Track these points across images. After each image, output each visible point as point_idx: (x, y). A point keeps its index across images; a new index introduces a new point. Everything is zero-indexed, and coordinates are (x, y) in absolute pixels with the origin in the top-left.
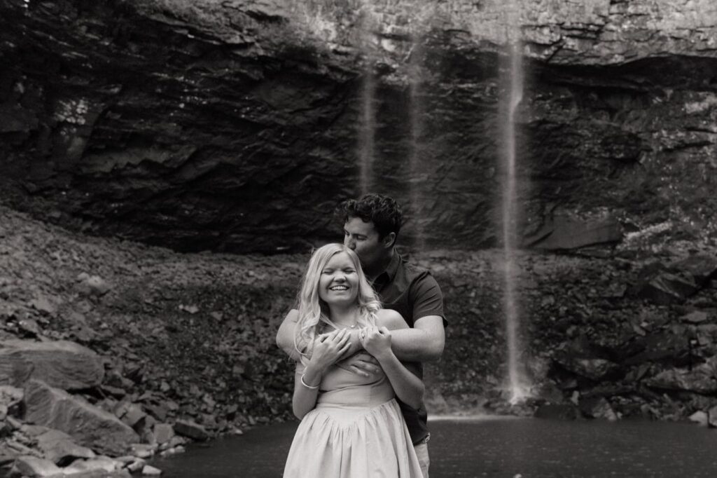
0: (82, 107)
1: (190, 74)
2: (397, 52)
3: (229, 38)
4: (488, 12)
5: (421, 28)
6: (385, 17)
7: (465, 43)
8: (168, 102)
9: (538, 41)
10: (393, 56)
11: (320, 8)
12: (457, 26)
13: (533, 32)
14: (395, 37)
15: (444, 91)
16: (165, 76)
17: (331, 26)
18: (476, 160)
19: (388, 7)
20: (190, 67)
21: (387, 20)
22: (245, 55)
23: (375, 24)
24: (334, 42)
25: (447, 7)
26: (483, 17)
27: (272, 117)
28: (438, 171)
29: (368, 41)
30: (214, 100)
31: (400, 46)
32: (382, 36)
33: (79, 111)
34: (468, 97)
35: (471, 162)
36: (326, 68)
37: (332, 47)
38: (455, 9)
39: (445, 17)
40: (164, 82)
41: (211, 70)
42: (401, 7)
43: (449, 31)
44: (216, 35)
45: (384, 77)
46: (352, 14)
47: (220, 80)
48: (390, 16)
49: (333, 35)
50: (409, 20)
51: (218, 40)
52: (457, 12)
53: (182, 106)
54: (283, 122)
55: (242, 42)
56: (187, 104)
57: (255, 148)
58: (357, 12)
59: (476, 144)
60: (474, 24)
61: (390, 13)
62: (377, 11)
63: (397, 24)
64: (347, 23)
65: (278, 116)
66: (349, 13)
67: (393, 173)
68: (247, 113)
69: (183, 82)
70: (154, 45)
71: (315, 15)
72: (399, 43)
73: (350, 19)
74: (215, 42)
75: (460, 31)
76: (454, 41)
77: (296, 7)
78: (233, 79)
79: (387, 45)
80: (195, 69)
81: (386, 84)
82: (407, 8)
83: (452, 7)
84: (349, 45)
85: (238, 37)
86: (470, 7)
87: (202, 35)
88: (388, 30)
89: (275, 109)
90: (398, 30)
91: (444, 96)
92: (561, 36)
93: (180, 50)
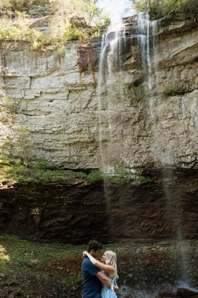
0: (37, 210)
1: (65, 195)
2: (137, 173)
3: (74, 183)
4: (167, 153)
5: (143, 163)
6: (130, 162)
7: (159, 166)
8: (61, 204)
9: (186, 161)
10: (136, 174)
11: (108, 163)
12: (156, 160)
13: (184, 158)
14: (135, 168)
15: (157, 184)
16: (57, 197)
17: (112, 168)
18: (175, 207)
19: (131, 158)
20: (64, 194)
21: (131, 163)
22: (80, 187)
23: (127, 165)
24: (114, 173)
25: (152, 154)
26: (165, 155)
27: (94, 203)
28: (161, 212)
29: (126, 171)
30: (74, 201)
31: (138, 170)
32: (130, 168)
33: (37, 211)
34: (167, 184)
35: (173, 208)
36: (110, 183)
37: (113, 175)
38: (155, 154)
39: (151, 158)
40: (57, 199)
41: (70, 193)
42: (135, 157)
43: (153, 162)
44: (69, 183)
45: (131, 183)
46: (119, 163)
47: (74, 195)
48: (131, 161)
49: (114, 171)
50: (139, 161)
51: (70, 184)
52: (156, 155)
53: (65, 204)
54: (99, 204)
55: (78, 183)
56: (66, 204)
57: (91, 212)
58: (121, 162)
59: (174, 201)
60: (162, 158)
61: (131, 160)
62: (127, 160)
63: (134, 163)
64: (118, 166)
65: (96, 202)
66: (118, 163)
67: (144, 214)
68: (86, 203)
69: (63, 198)
70: (51, 190)
71: (107, 165)
72: (137, 169)
73: (118, 165)
74: (69, 185)
75: (157, 162)
76: (155, 166)
77: (101, 164)
78: (78, 194)
79: (133, 171)
80: (66, 194)
81: (132, 185)
82: (137, 157)
83: (154, 153)
84: (119, 174)
85: (77, 182)
86: (161, 152)
87: (65, 184)
88: (132, 166)
89: (95, 200)
90: (135, 165)
91: (157, 185)
92: (196, 158)
93: (59, 190)
